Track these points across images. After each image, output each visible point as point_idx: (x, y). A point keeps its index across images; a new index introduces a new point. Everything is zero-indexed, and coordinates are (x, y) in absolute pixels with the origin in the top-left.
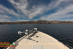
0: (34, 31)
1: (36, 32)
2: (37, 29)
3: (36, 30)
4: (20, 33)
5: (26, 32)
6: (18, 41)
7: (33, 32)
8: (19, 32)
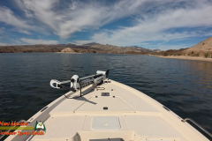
0: (95, 77)
1: (101, 83)
2: (104, 73)
3: (101, 75)
4: (55, 84)
5: (73, 81)
6: (49, 106)
7: (92, 82)
8: (52, 82)
